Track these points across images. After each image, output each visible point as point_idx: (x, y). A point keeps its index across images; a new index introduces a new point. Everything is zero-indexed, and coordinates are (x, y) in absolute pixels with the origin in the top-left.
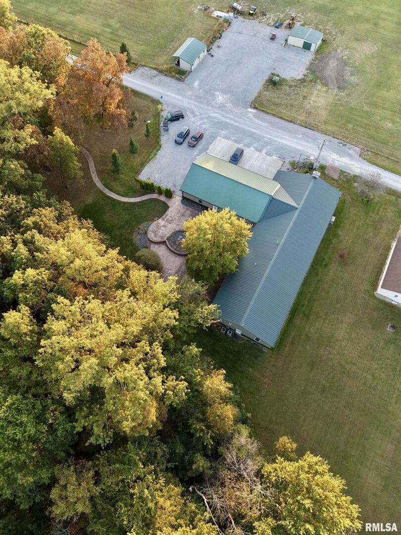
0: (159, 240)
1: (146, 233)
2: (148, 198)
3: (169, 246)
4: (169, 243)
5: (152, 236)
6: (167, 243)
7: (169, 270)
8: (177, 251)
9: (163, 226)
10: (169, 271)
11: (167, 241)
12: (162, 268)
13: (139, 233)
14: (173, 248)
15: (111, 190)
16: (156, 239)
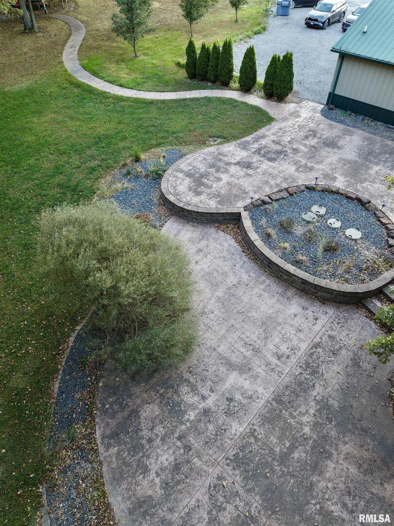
0: (211, 205)
1: (158, 176)
2: (203, 96)
3: (254, 236)
4: (258, 228)
5: (182, 188)
6: (247, 223)
7: (231, 366)
8: (297, 263)
9: (238, 163)
10: (233, 379)
11: (245, 215)
12: (188, 347)
13: (129, 173)
14: (273, 248)
15: (95, 74)
16: (195, 200)
